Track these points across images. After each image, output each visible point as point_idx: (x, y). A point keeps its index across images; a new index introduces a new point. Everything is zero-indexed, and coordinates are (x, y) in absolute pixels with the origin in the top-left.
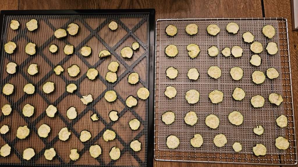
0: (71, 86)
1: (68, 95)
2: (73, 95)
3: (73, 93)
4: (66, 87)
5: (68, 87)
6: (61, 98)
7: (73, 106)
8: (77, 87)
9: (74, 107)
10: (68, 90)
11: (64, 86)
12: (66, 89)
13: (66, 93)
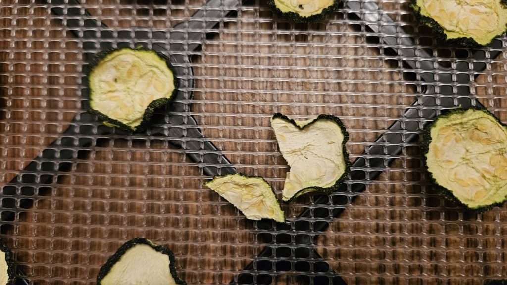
0: (130, 73)
1: (102, 143)
2: (139, 143)
3: (141, 130)
4: (86, 81)
5: (100, 80)
6: (47, 166)
7: (142, 242)
8: (177, 82)
9: (157, 249)
10: (100, 103)
11: (71, 69)
12: (87, 92)
13: (85, 130)
